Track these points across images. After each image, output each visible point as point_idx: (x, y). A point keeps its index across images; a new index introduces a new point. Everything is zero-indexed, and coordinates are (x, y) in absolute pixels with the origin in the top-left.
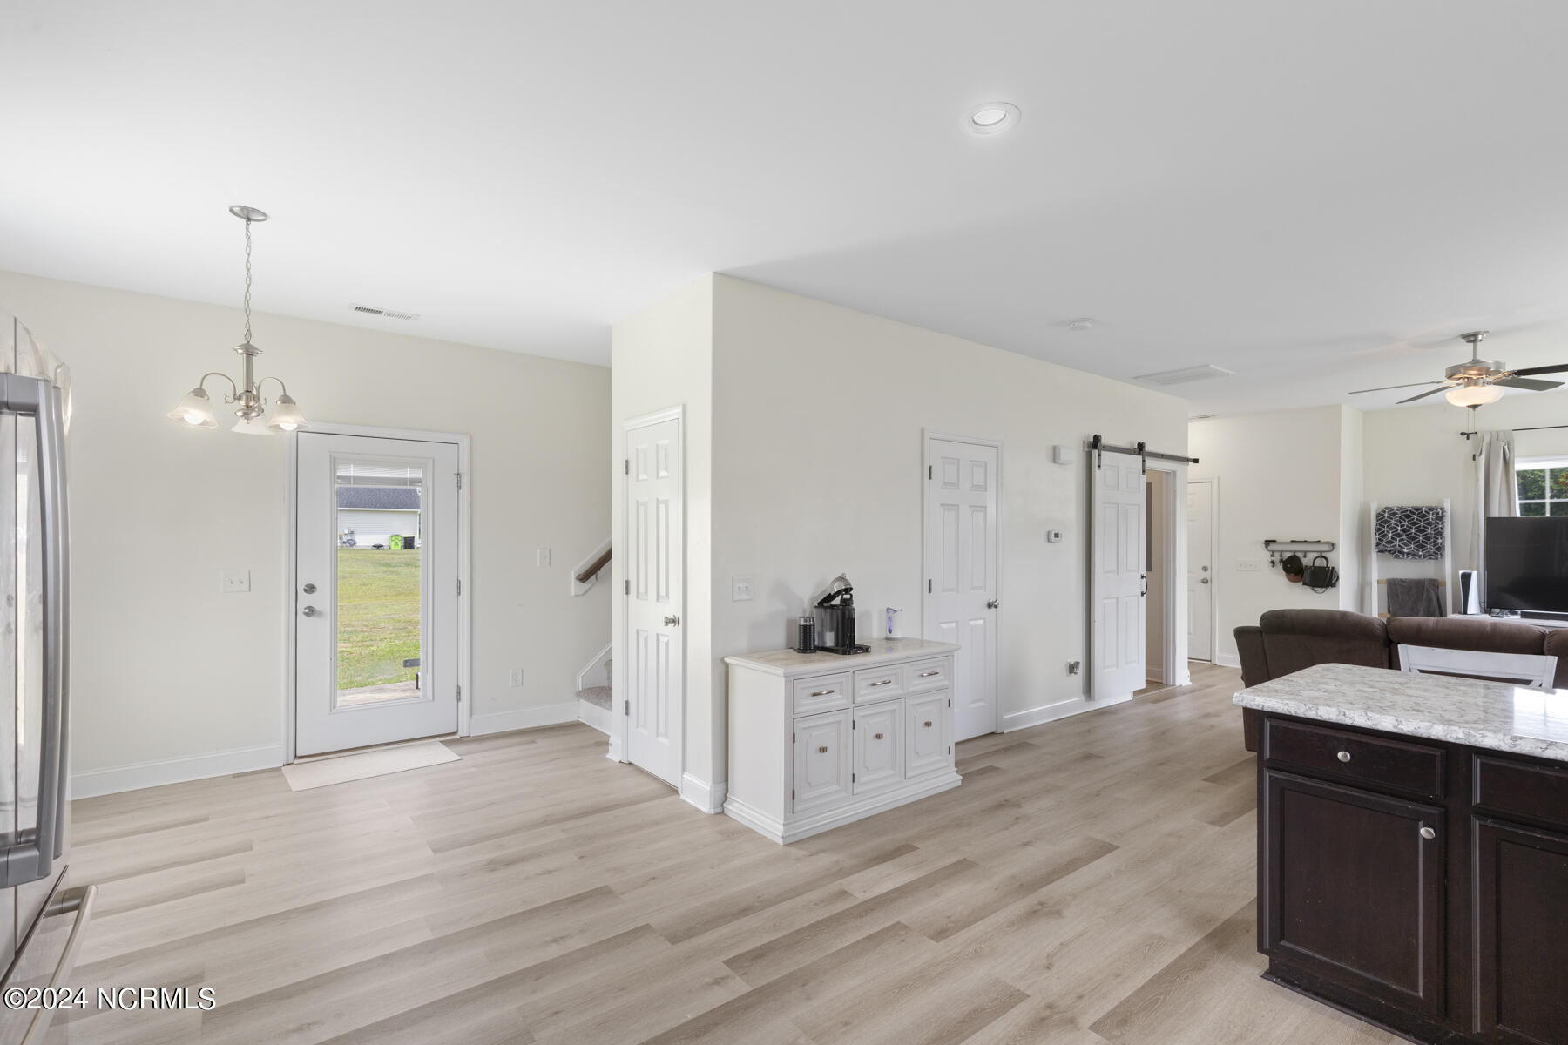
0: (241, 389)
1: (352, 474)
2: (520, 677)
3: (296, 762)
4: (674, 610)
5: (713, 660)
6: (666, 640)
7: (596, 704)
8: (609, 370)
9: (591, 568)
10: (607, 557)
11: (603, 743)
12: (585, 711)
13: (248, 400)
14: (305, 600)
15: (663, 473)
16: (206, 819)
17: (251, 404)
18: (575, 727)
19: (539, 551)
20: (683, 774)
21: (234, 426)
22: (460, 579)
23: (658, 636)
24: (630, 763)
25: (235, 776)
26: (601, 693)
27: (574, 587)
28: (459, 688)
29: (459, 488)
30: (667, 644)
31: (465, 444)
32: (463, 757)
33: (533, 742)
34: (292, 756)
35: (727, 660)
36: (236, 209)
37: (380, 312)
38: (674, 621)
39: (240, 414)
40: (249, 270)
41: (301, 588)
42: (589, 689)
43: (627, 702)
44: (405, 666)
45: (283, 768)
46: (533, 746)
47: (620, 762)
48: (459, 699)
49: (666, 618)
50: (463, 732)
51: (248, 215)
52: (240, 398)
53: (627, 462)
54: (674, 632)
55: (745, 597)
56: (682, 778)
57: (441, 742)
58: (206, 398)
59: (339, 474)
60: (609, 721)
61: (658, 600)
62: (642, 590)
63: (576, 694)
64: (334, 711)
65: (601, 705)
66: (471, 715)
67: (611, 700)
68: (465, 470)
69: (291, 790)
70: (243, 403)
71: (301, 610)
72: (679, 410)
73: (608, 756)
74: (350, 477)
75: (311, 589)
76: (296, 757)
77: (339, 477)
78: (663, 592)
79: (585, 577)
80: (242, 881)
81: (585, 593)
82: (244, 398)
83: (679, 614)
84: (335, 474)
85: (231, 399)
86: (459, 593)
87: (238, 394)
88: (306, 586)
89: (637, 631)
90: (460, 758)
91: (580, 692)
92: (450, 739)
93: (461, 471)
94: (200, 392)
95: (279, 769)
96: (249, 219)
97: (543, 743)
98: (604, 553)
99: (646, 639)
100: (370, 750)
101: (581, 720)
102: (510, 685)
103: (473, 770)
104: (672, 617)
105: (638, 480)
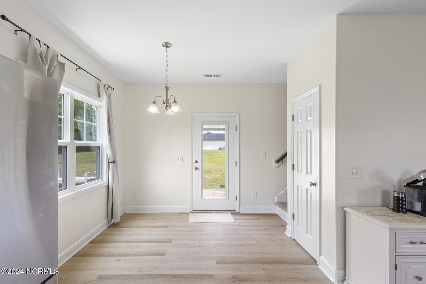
0: (165, 101)
1: (207, 128)
2: (255, 195)
3: (193, 212)
4: (315, 179)
5: (337, 208)
6: (311, 192)
7: (282, 209)
8: (286, 84)
9: (280, 158)
10: (285, 155)
11: (284, 226)
12: (278, 210)
13: (167, 104)
14: (195, 165)
15: (309, 118)
16: (167, 227)
17: (168, 105)
18: (274, 216)
19: (262, 152)
20: (320, 256)
21: (166, 113)
22: (237, 160)
23: (307, 189)
24: (295, 240)
25: (179, 213)
26: (284, 205)
27: (274, 165)
28: (236, 196)
29: (236, 131)
30: (311, 194)
31: (238, 116)
32: (236, 221)
33: (259, 220)
34: (192, 210)
35: (345, 209)
36: (164, 44)
37: (211, 76)
38: (315, 184)
39: (165, 108)
40: (167, 63)
41: (194, 161)
42: (280, 202)
43: (293, 214)
44: (221, 187)
45: (190, 213)
46: (259, 221)
47: (291, 238)
48: (236, 200)
49: (311, 183)
50: (238, 211)
51: (167, 45)
52: (165, 103)
53: (293, 116)
54: (315, 190)
55: (356, 177)
56: (319, 258)
57: (231, 213)
58: (156, 104)
59: (203, 128)
60: (287, 217)
61: (307, 174)
62: (300, 169)
63: (275, 203)
64: (202, 198)
65: (284, 210)
66: (240, 205)
67: (287, 209)
68: (238, 125)
69: (188, 222)
70: (165, 105)
71: (194, 168)
72: (318, 88)
73: (286, 233)
74: (206, 129)
75: (196, 162)
76: (193, 211)
77: (203, 129)
78: (309, 171)
79: (278, 161)
80: (163, 255)
81: (278, 167)
82: (166, 103)
83: (318, 182)
84: (202, 128)
85: (162, 104)
86: (236, 165)
87: (164, 102)
88: (196, 161)
89: (298, 186)
90: (235, 221)
91: (276, 203)
92: (234, 213)
93: (237, 125)
94: (154, 102)
95: (188, 213)
96: (167, 47)
97: (262, 221)
98: (285, 153)
99: (301, 190)
100: (211, 212)
101: (276, 213)
102: (252, 197)
103: (237, 227)
104: (314, 182)
105: (298, 122)
